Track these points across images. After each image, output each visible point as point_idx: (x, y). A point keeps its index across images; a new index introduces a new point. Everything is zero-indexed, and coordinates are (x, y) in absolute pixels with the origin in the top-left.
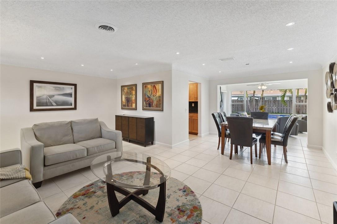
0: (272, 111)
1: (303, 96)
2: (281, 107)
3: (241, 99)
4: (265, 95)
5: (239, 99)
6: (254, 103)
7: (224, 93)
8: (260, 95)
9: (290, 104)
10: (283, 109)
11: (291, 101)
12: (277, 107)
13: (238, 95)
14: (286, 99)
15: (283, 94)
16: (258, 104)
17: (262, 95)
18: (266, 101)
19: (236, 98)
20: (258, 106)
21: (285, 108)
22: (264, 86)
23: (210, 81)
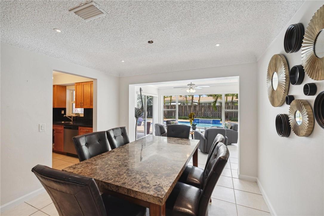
0: (207, 115)
1: (230, 102)
2: (214, 112)
4: (201, 101)
5: (182, 105)
7: (154, 98)
8: (197, 101)
10: (215, 114)
11: (221, 106)
12: (211, 112)
14: (217, 104)
15: (215, 100)
16: (196, 110)
17: (199, 100)
18: (202, 106)
20: (196, 111)
21: (217, 112)
22: (193, 89)
23: (120, 78)
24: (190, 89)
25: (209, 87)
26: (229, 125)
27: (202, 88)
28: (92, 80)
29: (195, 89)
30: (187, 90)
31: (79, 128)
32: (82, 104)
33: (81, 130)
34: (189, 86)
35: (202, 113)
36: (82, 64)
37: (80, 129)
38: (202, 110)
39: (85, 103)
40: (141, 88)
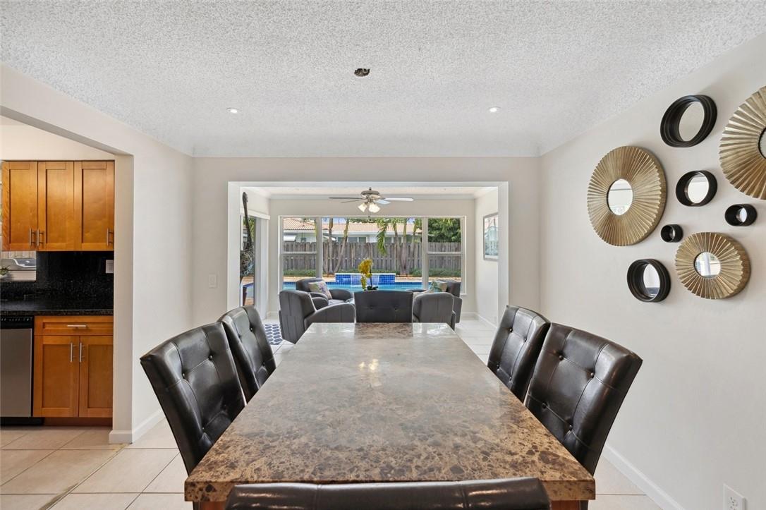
3: (302, 239)
4: (351, 232)
5: (299, 241)
6: (331, 249)
8: (342, 234)
9: (391, 252)
10: (380, 261)
13: (296, 232)
15: (380, 231)
16: (337, 252)
17: (346, 231)
18: (352, 245)
19: (292, 238)
20: (337, 256)
21: (384, 258)
22: (374, 204)
23: (193, 158)
24: (366, 203)
25: (411, 200)
26: (442, 284)
27: (388, 203)
28: (111, 157)
29: (379, 205)
30: (360, 205)
31: (39, 321)
32: (40, 238)
33: (47, 328)
34: (365, 196)
35: (350, 260)
36: (88, 99)
37: (44, 324)
38: (350, 255)
39: (51, 235)
40: (246, 193)
